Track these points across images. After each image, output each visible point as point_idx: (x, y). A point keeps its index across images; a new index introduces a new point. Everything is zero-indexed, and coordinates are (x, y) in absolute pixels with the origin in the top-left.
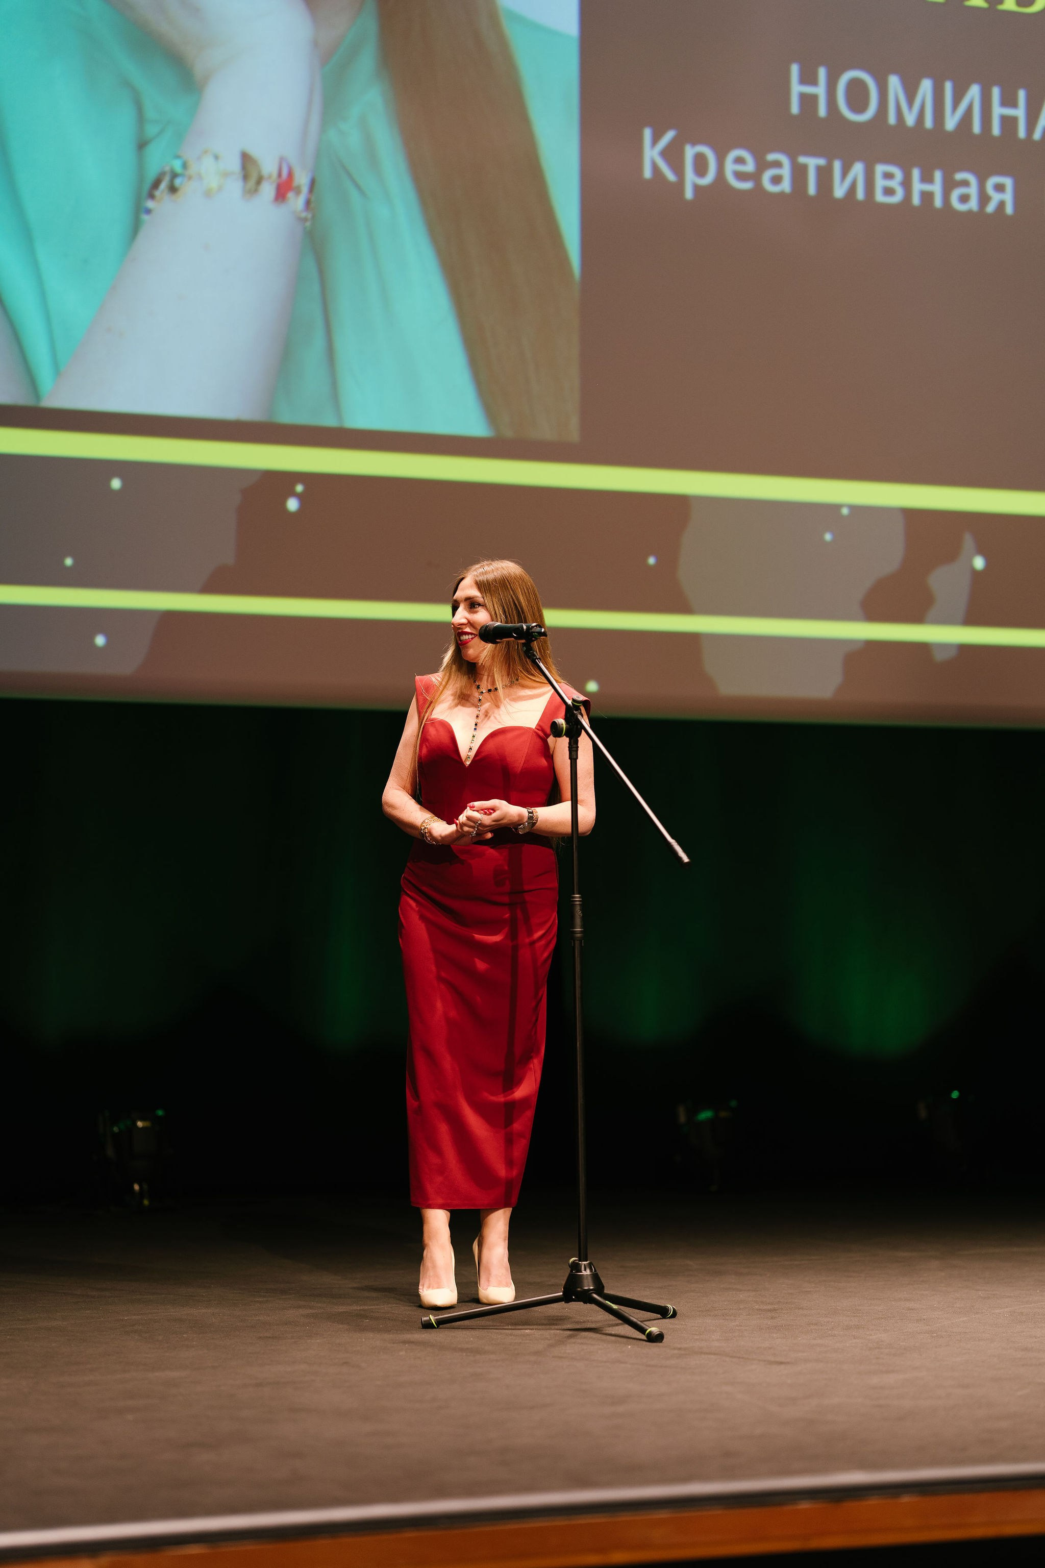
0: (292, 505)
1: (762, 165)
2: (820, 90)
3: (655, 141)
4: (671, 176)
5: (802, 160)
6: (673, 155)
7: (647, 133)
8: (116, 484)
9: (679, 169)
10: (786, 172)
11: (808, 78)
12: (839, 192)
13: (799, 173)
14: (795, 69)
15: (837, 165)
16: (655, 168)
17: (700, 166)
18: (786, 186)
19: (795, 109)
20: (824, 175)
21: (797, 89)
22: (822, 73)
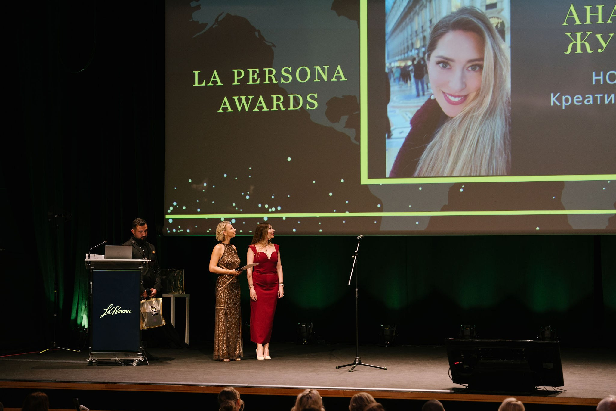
0: (461, 190)
1: (584, 98)
2: (601, 78)
3: (554, 97)
4: (559, 104)
5: (596, 95)
6: (559, 99)
7: (552, 95)
8: (420, 189)
9: (561, 102)
10: (591, 99)
11: (598, 75)
12: (607, 102)
13: (595, 99)
14: (594, 73)
15: (606, 96)
16: (554, 102)
17: (567, 100)
18: (591, 102)
19: (594, 83)
20: (603, 99)
21: (594, 78)
22: (602, 73)
